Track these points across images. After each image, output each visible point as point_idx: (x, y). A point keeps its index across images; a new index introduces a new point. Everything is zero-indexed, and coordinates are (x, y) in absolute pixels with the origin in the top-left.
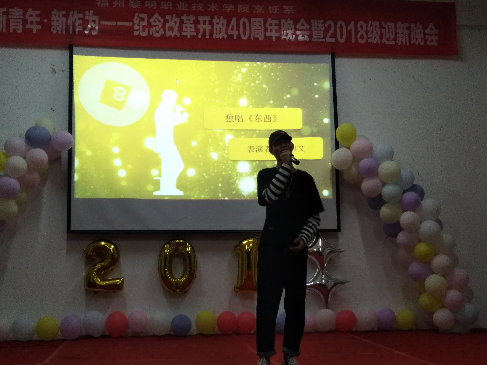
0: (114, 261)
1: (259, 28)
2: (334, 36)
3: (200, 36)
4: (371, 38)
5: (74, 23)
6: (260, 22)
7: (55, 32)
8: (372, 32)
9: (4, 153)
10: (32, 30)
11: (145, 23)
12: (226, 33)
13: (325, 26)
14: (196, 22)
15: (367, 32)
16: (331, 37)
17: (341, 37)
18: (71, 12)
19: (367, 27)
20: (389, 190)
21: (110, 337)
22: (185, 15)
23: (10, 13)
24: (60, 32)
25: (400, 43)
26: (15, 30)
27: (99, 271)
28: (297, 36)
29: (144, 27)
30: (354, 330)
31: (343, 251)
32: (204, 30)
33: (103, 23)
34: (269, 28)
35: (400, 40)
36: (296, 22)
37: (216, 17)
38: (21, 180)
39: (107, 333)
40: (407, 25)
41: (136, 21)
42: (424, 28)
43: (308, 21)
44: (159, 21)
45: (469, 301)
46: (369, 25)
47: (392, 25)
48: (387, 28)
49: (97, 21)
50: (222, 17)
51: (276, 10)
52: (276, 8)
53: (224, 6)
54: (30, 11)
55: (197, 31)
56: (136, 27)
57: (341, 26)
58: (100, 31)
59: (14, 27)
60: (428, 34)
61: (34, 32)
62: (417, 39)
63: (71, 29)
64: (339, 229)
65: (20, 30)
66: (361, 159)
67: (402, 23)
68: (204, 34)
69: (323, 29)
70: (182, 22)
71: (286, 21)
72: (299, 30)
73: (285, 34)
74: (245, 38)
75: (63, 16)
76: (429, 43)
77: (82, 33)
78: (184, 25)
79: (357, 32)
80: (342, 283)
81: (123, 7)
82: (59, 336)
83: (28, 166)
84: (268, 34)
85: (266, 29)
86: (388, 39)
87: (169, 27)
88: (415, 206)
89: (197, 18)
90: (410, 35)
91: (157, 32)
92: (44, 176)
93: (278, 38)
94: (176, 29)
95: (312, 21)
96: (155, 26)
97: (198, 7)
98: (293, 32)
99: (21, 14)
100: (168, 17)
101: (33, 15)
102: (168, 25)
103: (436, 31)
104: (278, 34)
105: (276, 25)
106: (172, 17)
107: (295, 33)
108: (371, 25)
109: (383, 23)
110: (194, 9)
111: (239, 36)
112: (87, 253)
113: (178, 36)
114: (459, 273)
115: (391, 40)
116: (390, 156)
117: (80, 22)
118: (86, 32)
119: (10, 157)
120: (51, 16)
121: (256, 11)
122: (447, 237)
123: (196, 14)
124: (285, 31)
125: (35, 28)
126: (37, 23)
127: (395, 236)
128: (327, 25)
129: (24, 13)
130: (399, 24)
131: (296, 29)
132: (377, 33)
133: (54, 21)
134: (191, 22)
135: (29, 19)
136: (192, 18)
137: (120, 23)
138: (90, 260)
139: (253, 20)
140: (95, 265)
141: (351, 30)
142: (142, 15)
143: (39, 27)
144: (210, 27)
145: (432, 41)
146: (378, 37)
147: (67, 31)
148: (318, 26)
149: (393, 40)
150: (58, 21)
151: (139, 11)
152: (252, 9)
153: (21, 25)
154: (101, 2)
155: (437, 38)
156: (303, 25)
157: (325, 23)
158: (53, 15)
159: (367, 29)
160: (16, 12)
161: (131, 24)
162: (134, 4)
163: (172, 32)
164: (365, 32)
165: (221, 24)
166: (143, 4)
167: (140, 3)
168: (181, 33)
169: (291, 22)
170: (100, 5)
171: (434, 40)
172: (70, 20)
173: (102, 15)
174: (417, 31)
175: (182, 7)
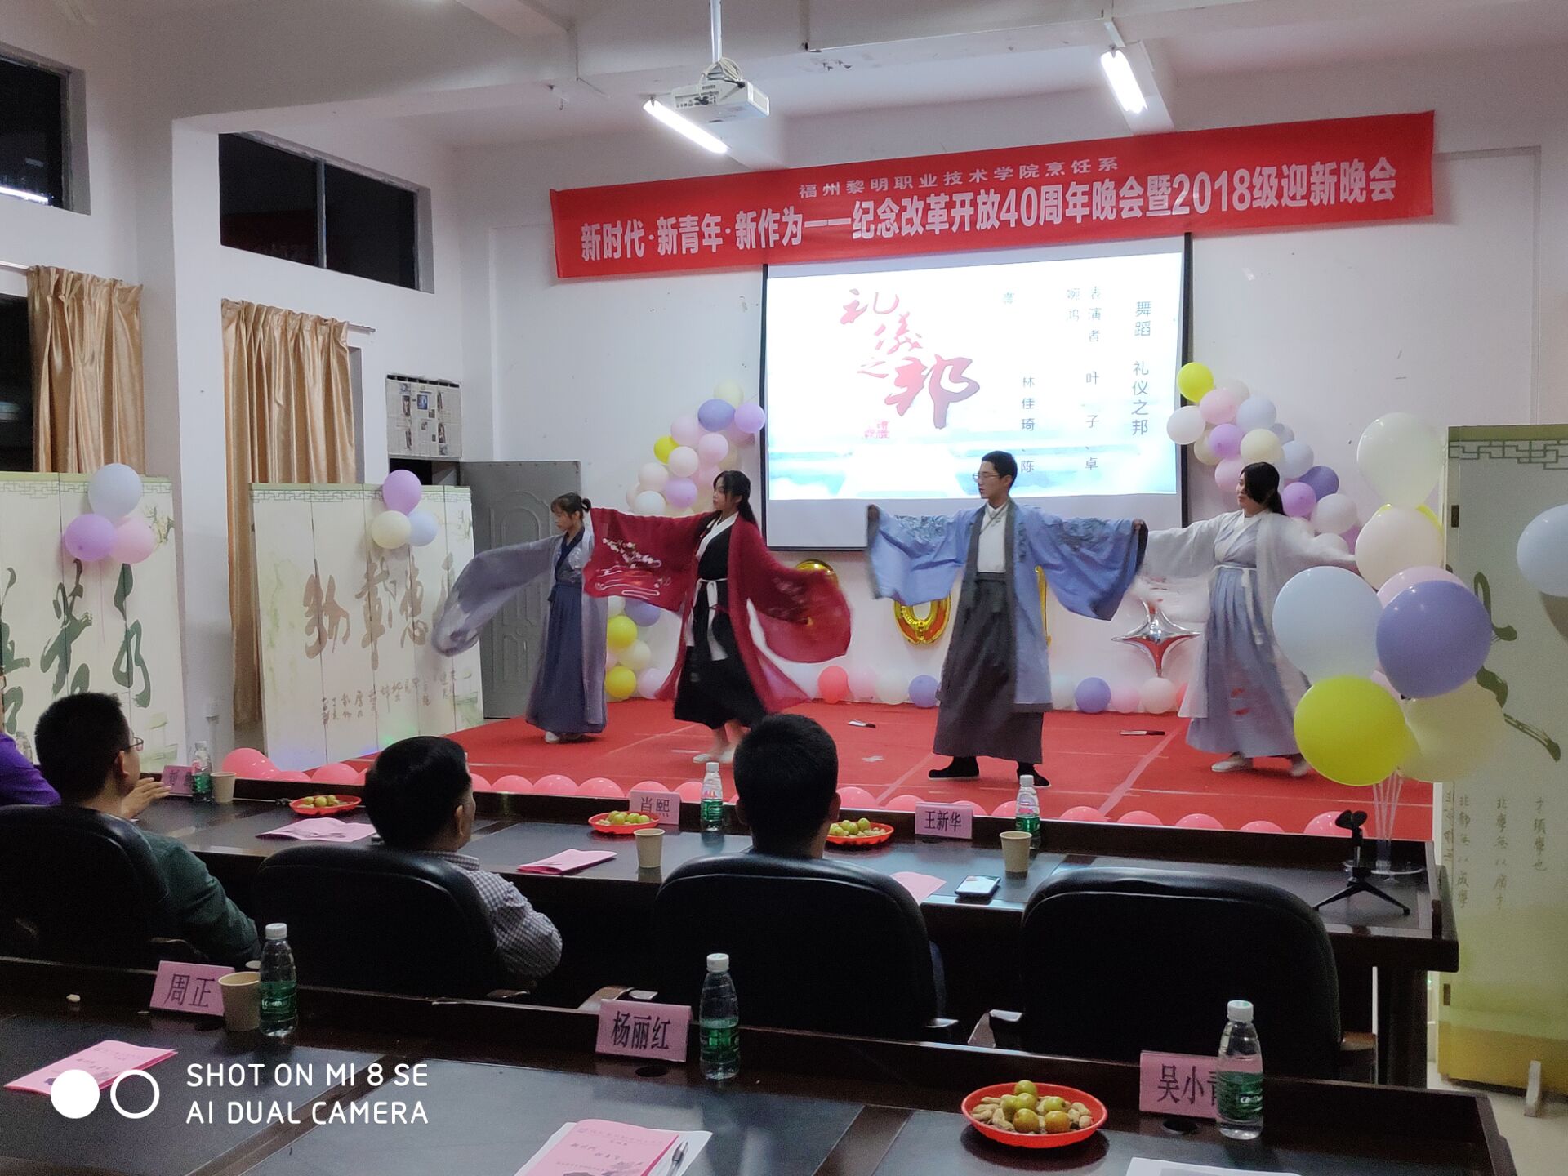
1: (1055, 202)
2: (1188, 202)
3: (955, 229)
4: (1260, 198)
5: (767, 230)
6: (1056, 192)
7: (741, 247)
8: (1261, 188)
10: (711, 246)
11: (870, 217)
12: (998, 217)
13: (1171, 186)
14: (950, 206)
15: (1251, 188)
16: (1183, 205)
18: (764, 212)
19: (1252, 179)
22: (933, 196)
23: (682, 225)
24: (747, 246)
25: (1316, 203)
26: (688, 250)
28: (1120, 210)
32: (963, 217)
33: (808, 224)
34: (1072, 201)
35: (1318, 197)
36: (1119, 185)
37: (982, 191)
40: (1333, 165)
41: (857, 215)
42: (1368, 168)
44: (892, 211)
46: (1257, 173)
47: (1303, 169)
49: (800, 223)
50: (992, 191)
51: (1085, 166)
52: (1085, 164)
53: (996, 172)
54: (708, 218)
55: (951, 222)
56: (856, 226)
57: (1202, 182)
58: (803, 238)
59: (688, 246)
60: (1374, 180)
61: (714, 250)
62: (1351, 191)
63: (763, 239)
65: (695, 251)
67: (1324, 162)
68: (962, 224)
69: (1169, 191)
70: (927, 208)
71: (1102, 185)
72: (1124, 198)
73: (1099, 208)
74: (1028, 223)
75: (752, 220)
76: (1376, 197)
77: (778, 243)
78: (930, 213)
79: (1231, 190)
81: (838, 193)
84: (1070, 212)
85: (1065, 204)
86: (1293, 198)
87: (907, 219)
89: (951, 198)
90: (1338, 184)
91: (888, 230)
93: (1087, 218)
94: (917, 221)
95: (1150, 178)
96: (885, 220)
97: (953, 179)
98: (1114, 204)
99: (696, 223)
100: (905, 202)
101: (712, 224)
102: (905, 216)
103: (1391, 171)
104: (1086, 211)
106: (912, 200)
107: (1117, 206)
109: (1284, 167)
110: (947, 183)
111: (1019, 221)
113: (921, 233)
115: (1298, 197)
117: (776, 226)
118: (785, 242)
120: (735, 221)
121: (1051, 172)
124: (1099, 204)
125: (714, 243)
126: (717, 235)
128: (1176, 185)
129: (700, 223)
130: (1317, 167)
131: (1119, 198)
132: (1271, 188)
133: (738, 230)
134: (942, 205)
135: (706, 231)
136: (944, 198)
137: (832, 222)
139: (1044, 189)
141: (1220, 188)
142: (865, 205)
143: (720, 241)
144: (972, 211)
145: (1384, 191)
146: (1272, 195)
147: (758, 243)
148: (1160, 186)
149: (1303, 198)
150: (746, 230)
151: (862, 197)
152: (1043, 170)
153: (696, 240)
154: (806, 190)
155: (1393, 184)
156: (1132, 188)
157: (1171, 181)
158: (738, 221)
159: (1251, 182)
160: (689, 222)
161: (848, 221)
162: (854, 187)
163: (912, 226)
164: (1248, 188)
165: (990, 203)
166: (867, 184)
167: (862, 184)
168: (924, 227)
169: (1111, 185)
170: (805, 195)
171: (1388, 190)
172: (762, 227)
173: (807, 211)
174: (1353, 175)
175: (927, 182)
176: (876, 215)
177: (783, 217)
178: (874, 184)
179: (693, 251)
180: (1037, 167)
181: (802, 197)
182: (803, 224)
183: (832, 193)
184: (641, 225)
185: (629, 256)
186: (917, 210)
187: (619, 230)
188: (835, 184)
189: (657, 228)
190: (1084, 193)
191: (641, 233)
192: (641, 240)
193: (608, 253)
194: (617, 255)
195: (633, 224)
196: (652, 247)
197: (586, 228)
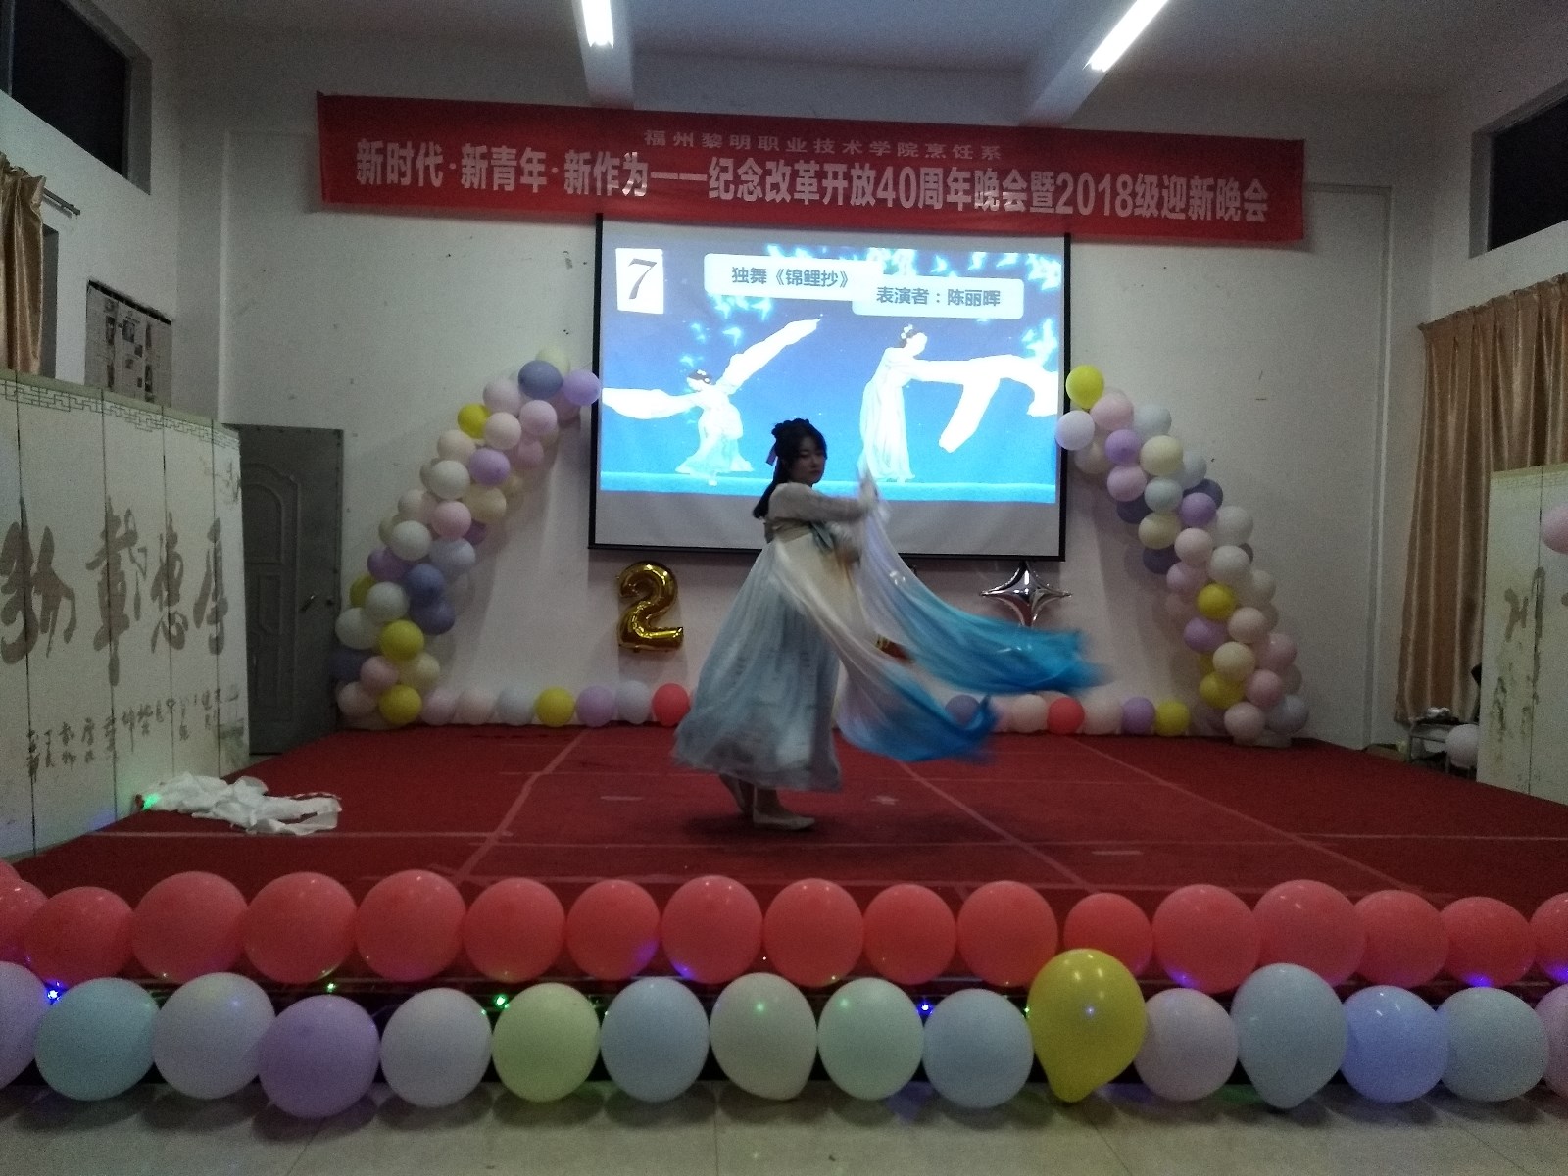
0: (669, 599)
1: (935, 186)
2: (1072, 202)
3: (826, 201)
4: (1141, 206)
5: (604, 175)
6: (935, 175)
7: (570, 191)
8: (1143, 196)
10: (531, 186)
11: (729, 177)
12: (874, 194)
13: (1055, 183)
14: (821, 175)
15: (1133, 195)
16: (1066, 204)
17: (1085, 205)
18: (600, 154)
19: (1134, 185)
20: (1158, 489)
21: (658, 725)
22: (801, 161)
23: (495, 156)
24: (579, 192)
25: (1194, 217)
26: (501, 186)
27: (644, 613)
28: (1003, 202)
30: (1078, 731)
31: (1067, 595)
32: (835, 190)
33: (654, 175)
34: (953, 186)
35: (1195, 211)
36: (1002, 175)
37: (857, 165)
38: (511, 454)
39: (655, 720)
40: (1210, 181)
41: (714, 172)
42: (1243, 189)
43: (1026, 176)
44: (755, 173)
45: (1294, 691)
46: (1139, 181)
47: (1182, 181)
48: (1172, 186)
49: (645, 174)
50: (868, 165)
51: (967, 152)
52: (967, 149)
53: (871, 146)
54: (528, 153)
55: (822, 191)
56: (713, 184)
57: (1086, 184)
58: (648, 191)
59: (502, 182)
60: (1249, 201)
61: (535, 190)
62: (1227, 208)
63: (599, 185)
64: (1062, 557)
65: (510, 188)
66: (1111, 432)
67: (1202, 178)
68: (834, 198)
69: (1053, 189)
70: (795, 175)
71: (985, 174)
72: (1007, 190)
73: (982, 197)
74: (907, 205)
75: (586, 162)
76: (1250, 218)
77: (617, 193)
78: (799, 181)
79: (1115, 194)
81: (691, 145)
82: (575, 720)
83: (524, 431)
84: (951, 198)
85: (946, 190)
86: (1173, 210)
87: (772, 184)
88: (1205, 519)
89: (822, 167)
90: (1214, 201)
91: (750, 193)
92: (551, 449)
93: (969, 207)
94: (784, 187)
95: (1033, 174)
96: (747, 182)
97: (825, 147)
98: (997, 195)
99: (513, 157)
100: (770, 165)
101: (534, 161)
102: (769, 180)
103: (1263, 195)
104: (968, 199)
105: (965, 181)
106: (778, 164)
107: (1000, 197)
108: (1143, 182)
109: (1165, 178)
110: (818, 151)
111: (896, 201)
112: (622, 584)
113: (788, 201)
114: (1278, 642)
115: (1177, 209)
116: (1164, 426)
117: (616, 172)
118: (626, 191)
119: (492, 413)
120: (564, 161)
121: (930, 153)
122: (1260, 577)
123: (822, 159)
124: (981, 193)
125: (536, 183)
126: (540, 174)
127: (1164, 571)
128: (1060, 182)
130: (1196, 182)
131: (1002, 189)
132: (1153, 197)
133: (568, 170)
134: (812, 174)
135: (527, 167)
136: (814, 166)
137: (684, 177)
138: (626, 594)
139: (923, 170)
140: (637, 603)
141: (1104, 191)
142: (724, 162)
143: (543, 181)
144: (845, 184)
145: (1256, 213)
146: (1153, 204)
147: (593, 189)
148: (1044, 182)
149: (1182, 210)
150: (577, 173)
151: (720, 153)
152: (923, 150)
153: (512, 177)
154: (652, 136)
155: (1264, 207)
156: (1015, 181)
157: (1055, 178)
158: (568, 161)
159: (1134, 189)
160: (504, 154)
161: (704, 178)
162: (711, 141)
163: (777, 193)
164: (1130, 195)
165: (865, 178)
166: (726, 140)
167: (721, 139)
168: (792, 196)
169: (994, 175)
170: (651, 142)
171: (1260, 212)
172: (598, 170)
173: (655, 160)
174: (1229, 194)
175: (796, 146)
176: (737, 177)
177: (625, 163)
178: (734, 141)
179: (507, 188)
180: (916, 146)
181: (648, 143)
182: (649, 176)
183: (685, 144)
184: (439, 149)
185: (421, 183)
186: (784, 175)
187: (409, 152)
188: (688, 135)
189: (461, 156)
191: (440, 159)
192: (438, 167)
193: (392, 178)
194: (406, 181)
195: (428, 148)
196: (453, 177)
197: (362, 144)
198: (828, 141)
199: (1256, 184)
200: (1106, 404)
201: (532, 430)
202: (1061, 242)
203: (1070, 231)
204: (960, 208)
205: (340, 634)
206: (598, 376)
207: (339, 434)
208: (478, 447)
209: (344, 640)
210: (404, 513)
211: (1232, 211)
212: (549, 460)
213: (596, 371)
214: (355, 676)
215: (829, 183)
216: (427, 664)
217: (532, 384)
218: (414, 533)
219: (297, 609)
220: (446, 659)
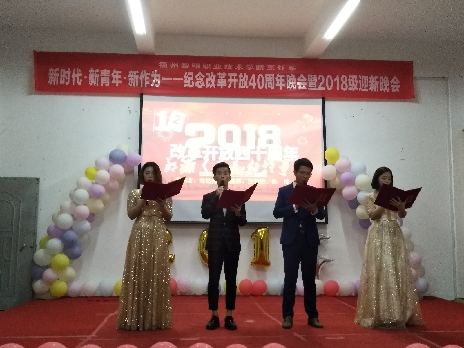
1: (271, 81)
2: (324, 86)
3: (229, 87)
4: (351, 87)
5: (144, 79)
6: (272, 77)
7: (131, 85)
8: (352, 83)
9: (95, 168)
10: (115, 84)
11: (192, 78)
12: (248, 84)
13: (317, 79)
14: (227, 78)
15: (348, 83)
16: (322, 86)
17: (329, 87)
18: (142, 71)
20: (362, 195)
22: (220, 73)
23: (102, 73)
24: (134, 86)
25: (372, 90)
26: (104, 84)
28: (298, 86)
29: (191, 81)
30: (337, 295)
31: (330, 238)
32: (233, 83)
33: (163, 79)
34: (278, 81)
35: (372, 88)
36: (297, 76)
37: (241, 73)
38: (106, 186)
40: (377, 77)
41: (186, 77)
42: (390, 80)
43: (307, 77)
44: (202, 77)
47: (366, 77)
48: (362, 79)
49: (159, 78)
50: (245, 74)
51: (283, 68)
52: (283, 67)
53: (246, 66)
54: (115, 71)
55: (228, 83)
56: (186, 81)
57: (329, 79)
58: (161, 84)
59: (104, 82)
60: (392, 84)
61: (117, 85)
62: (384, 87)
63: (142, 83)
64: (327, 223)
65: (107, 85)
66: (343, 173)
67: (374, 76)
68: (232, 86)
69: (317, 81)
70: (217, 78)
71: (290, 76)
72: (299, 82)
73: (289, 85)
74: (261, 88)
75: (137, 74)
76: (393, 90)
77: (149, 86)
78: (219, 80)
79: (340, 83)
80: (329, 261)
81: (177, 68)
83: (111, 176)
84: (277, 85)
85: (276, 82)
86: (363, 88)
89: (227, 74)
90: (379, 85)
91: (200, 84)
92: (122, 183)
93: (284, 88)
94: (213, 82)
95: (309, 75)
96: (199, 80)
97: (228, 67)
98: (295, 84)
99: (109, 73)
100: (207, 74)
101: (117, 74)
102: (207, 80)
103: (398, 81)
104: (284, 85)
106: (210, 74)
108: (351, 78)
109: (360, 76)
110: (226, 69)
111: (256, 87)
113: (215, 87)
114: (414, 256)
115: (365, 88)
116: (364, 171)
117: (148, 78)
118: (152, 85)
119: (99, 170)
120: (128, 74)
121: (269, 69)
122: (405, 230)
123: (227, 72)
124: (289, 83)
125: (118, 83)
126: (119, 79)
128: (319, 78)
129: (111, 73)
130: (371, 77)
131: (297, 81)
132: (355, 83)
133: (130, 78)
134: (224, 77)
135: (114, 77)
136: (224, 74)
137: (175, 79)
139: (266, 75)
141: (336, 81)
142: (190, 73)
143: (120, 82)
144: (236, 80)
145: (396, 88)
146: (356, 86)
147: (139, 84)
148: (313, 79)
149: (367, 88)
150: (133, 78)
151: (188, 70)
152: (266, 68)
153: (108, 80)
154: (162, 64)
155: (399, 86)
156: (302, 78)
157: (317, 77)
158: (130, 74)
159: (348, 80)
160: (105, 72)
161: (182, 79)
162: (185, 66)
163: (210, 84)
164: (346, 83)
165: (244, 79)
166: (191, 65)
167: (188, 65)
168: (216, 85)
169: (294, 76)
170: (162, 66)
171: (397, 88)
172: (141, 78)
173: (163, 73)
174: (385, 81)
175: (217, 67)
176: (194, 78)
177: (152, 75)
178: (193, 65)
179: (106, 85)
180: (264, 66)
181: (161, 67)
182: (161, 79)
183: (175, 67)
184: (80, 71)
185: (73, 84)
186: (213, 78)
187: (69, 72)
188: (176, 64)
189: (89, 73)
190: (283, 78)
191: (81, 75)
192: (80, 78)
193: (62, 82)
194: (68, 83)
195: (76, 70)
196: (86, 82)
197: (51, 70)
198: (230, 65)
199: (395, 78)
200: (341, 162)
201: (114, 177)
202: (321, 100)
203: (324, 96)
204: (281, 89)
205: (35, 260)
206: (141, 155)
207: (38, 179)
208: (93, 183)
209: (36, 262)
210: (62, 210)
211: (386, 88)
212: (121, 188)
213: (140, 153)
214: (40, 277)
215: (230, 80)
216: (70, 271)
217: (114, 158)
218: (66, 218)
219: (19, 249)
220: (78, 269)
